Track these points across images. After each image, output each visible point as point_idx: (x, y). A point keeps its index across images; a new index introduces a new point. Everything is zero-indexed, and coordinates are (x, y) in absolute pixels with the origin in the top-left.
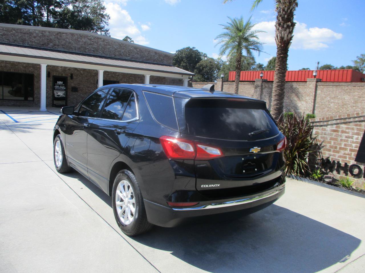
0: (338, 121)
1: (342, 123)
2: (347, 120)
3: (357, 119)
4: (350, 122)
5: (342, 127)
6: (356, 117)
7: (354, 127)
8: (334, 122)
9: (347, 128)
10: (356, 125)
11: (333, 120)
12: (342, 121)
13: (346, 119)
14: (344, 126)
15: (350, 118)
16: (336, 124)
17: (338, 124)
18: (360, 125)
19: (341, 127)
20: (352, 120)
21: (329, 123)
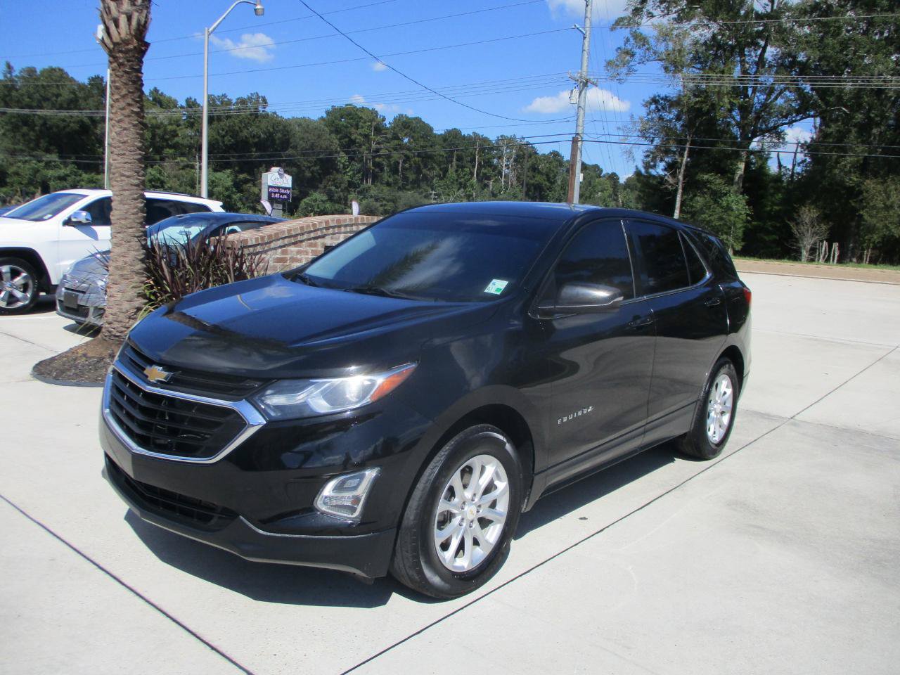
0: (286, 241)
1: (289, 245)
2: (299, 238)
3: (312, 235)
4: (301, 241)
5: (292, 251)
6: (311, 232)
7: (308, 248)
8: (280, 243)
9: (299, 252)
10: (310, 245)
11: (278, 240)
12: (293, 240)
13: (296, 235)
14: (293, 249)
15: (303, 234)
16: (281, 247)
17: (284, 246)
18: (315, 245)
19: (289, 252)
20: (305, 237)
21: (272, 245)
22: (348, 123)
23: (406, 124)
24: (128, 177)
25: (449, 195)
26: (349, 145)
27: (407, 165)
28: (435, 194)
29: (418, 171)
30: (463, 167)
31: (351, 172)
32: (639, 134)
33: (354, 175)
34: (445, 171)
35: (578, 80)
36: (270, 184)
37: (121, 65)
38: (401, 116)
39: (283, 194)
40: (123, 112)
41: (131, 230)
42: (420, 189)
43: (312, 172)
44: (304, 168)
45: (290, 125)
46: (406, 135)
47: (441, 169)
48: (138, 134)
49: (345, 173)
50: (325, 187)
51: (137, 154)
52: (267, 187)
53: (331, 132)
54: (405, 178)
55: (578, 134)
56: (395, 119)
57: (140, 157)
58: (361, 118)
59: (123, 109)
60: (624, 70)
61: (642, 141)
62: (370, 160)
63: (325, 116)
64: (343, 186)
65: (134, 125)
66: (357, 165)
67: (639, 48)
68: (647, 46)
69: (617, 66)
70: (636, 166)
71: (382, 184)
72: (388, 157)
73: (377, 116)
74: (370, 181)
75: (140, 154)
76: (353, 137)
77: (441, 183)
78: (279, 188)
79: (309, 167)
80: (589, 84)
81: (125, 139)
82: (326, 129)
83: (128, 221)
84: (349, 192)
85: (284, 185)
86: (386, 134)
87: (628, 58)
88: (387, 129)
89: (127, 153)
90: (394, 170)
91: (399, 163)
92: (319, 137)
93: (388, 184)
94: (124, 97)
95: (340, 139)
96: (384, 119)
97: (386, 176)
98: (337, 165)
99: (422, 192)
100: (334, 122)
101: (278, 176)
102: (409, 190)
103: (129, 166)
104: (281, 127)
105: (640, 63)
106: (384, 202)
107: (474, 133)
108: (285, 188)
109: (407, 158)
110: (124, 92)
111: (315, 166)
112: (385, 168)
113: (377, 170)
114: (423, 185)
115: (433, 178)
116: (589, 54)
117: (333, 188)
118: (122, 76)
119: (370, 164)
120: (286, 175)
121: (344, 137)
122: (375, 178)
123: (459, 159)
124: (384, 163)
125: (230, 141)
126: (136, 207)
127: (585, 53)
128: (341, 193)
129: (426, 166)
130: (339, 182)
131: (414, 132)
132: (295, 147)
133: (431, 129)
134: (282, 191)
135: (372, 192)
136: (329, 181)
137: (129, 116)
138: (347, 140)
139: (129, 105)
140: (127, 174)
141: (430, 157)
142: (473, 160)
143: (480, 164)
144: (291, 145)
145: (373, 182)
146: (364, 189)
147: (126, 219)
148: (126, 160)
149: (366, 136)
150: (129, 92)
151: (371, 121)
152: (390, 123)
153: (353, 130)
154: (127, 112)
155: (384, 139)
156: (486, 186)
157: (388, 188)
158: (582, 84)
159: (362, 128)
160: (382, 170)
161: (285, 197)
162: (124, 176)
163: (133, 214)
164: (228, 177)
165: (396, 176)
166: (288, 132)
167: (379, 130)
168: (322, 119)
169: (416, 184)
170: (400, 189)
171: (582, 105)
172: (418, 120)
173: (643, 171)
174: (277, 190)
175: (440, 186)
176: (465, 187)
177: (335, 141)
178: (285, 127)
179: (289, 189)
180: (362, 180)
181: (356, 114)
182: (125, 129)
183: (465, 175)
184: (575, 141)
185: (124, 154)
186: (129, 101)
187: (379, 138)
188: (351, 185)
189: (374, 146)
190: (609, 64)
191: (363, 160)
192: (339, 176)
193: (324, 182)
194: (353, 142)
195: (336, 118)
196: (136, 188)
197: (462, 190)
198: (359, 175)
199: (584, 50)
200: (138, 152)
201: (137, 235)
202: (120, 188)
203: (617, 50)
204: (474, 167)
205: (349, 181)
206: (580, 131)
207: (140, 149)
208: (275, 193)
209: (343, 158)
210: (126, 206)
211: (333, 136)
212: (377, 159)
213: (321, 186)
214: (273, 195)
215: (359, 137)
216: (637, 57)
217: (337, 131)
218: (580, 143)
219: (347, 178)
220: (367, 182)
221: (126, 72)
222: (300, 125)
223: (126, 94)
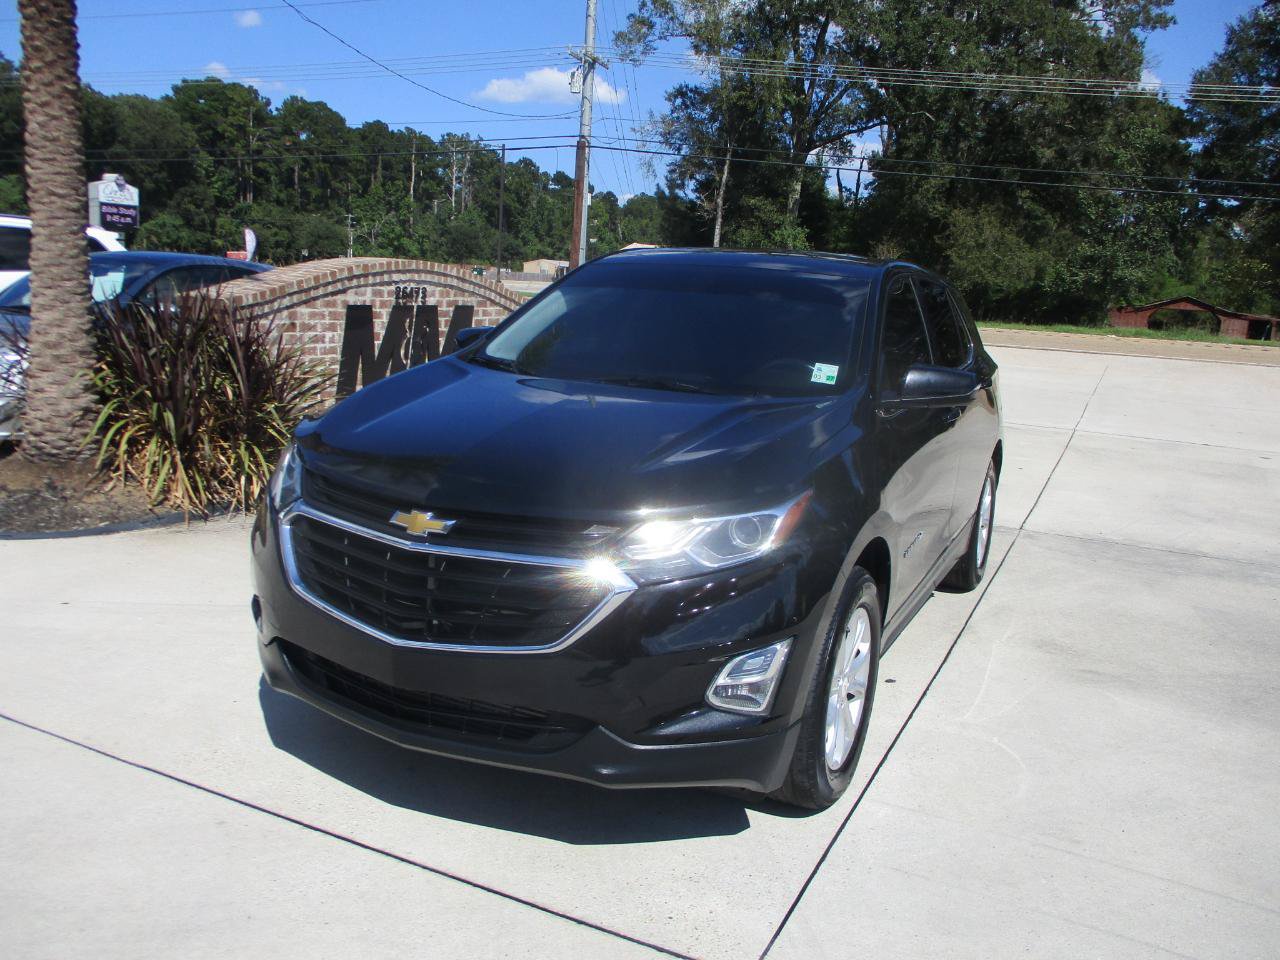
0: (295, 299)
1: (298, 304)
2: (313, 294)
3: (330, 289)
4: (315, 299)
5: (302, 315)
6: (329, 283)
7: (325, 309)
8: (286, 302)
9: (313, 316)
10: (328, 305)
11: (284, 297)
12: (304, 297)
13: (309, 289)
14: (304, 310)
15: (316, 288)
16: (287, 308)
17: (292, 306)
18: (333, 304)
19: (299, 315)
20: (321, 291)
21: (276, 305)
22: (212, 107)
23: (302, 112)
24: (61, 196)
25: (374, 221)
26: (213, 141)
27: (306, 174)
28: (352, 219)
29: (324, 183)
30: (393, 179)
31: (220, 183)
32: (661, 139)
33: (224, 187)
34: (366, 185)
35: (581, 59)
36: (103, 199)
37: (42, 11)
38: (294, 99)
39: (125, 216)
40: (49, 89)
41: (68, 284)
42: (329, 210)
43: (156, 181)
44: (142, 176)
45: (115, 105)
46: (303, 129)
47: (359, 181)
48: (75, 126)
49: (209, 184)
50: (179, 205)
51: (75, 160)
52: (98, 204)
53: (184, 120)
54: (305, 194)
55: (583, 137)
56: (285, 103)
57: (78, 164)
58: (232, 99)
59: (50, 84)
60: (639, 47)
61: (665, 149)
62: (248, 164)
63: (171, 93)
64: (208, 204)
65: (69, 113)
66: (229, 173)
67: (660, 16)
68: (671, 14)
69: (630, 40)
70: (658, 185)
71: (269, 201)
72: (278, 162)
73: (257, 98)
74: (250, 197)
75: (80, 160)
76: (220, 129)
77: (361, 202)
78: (117, 206)
79: (150, 174)
80: (597, 65)
81: (56, 134)
82: (176, 114)
83: (65, 268)
84: (217, 214)
85: (126, 203)
86: (272, 125)
87: (644, 30)
88: (274, 118)
89: (59, 157)
90: (288, 182)
91: (293, 171)
92: (164, 126)
93: (279, 202)
94: (50, 64)
95: (199, 131)
96: (268, 103)
97: (274, 190)
98: (196, 171)
99: (332, 215)
100: (187, 104)
101: (116, 188)
102: (312, 212)
103: (62, 179)
104: (100, 110)
105: (660, 38)
106: (275, 230)
107: (407, 128)
108: (128, 207)
109: (306, 165)
110: (50, 56)
111: (160, 172)
112: (273, 177)
113: (261, 180)
114: (333, 204)
115: (347, 194)
116: (595, 21)
117: (192, 207)
118: (47, 29)
119: (249, 171)
120: (128, 186)
121: (205, 129)
122: (258, 193)
123: (387, 166)
124: (271, 170)
125: (13, 128)
126: (76, 246)
127: (591, 21)
128: (206, 216)
129: (336, 176)
130: (201, 198)
131: (316, 124)
132: (125, 142)
133: (342, 121)
134: (123, 211)
135: (253, 214)
136: (184, 195)
137: (60, 97)
138: (210, 132)
139: (60, 78)
140: (61, 191)
141: (343, 162)
142: (408, 169)
143: (417, 175)
144: (120, 138)
145: (255, 198)
146: (241, 210)
147: (60, 265)
148: (59, 169)
149: (241, 128)
150: (59, 57)
151: (247, 104)
152: (277, 109)
153: (219, 117)
154: (56, 89)
155: (270, 134)
156: (429, 207)
157: (280, 209)
158: (587, 65)
159: (234, 114)
160: (268, 180)
161: (129, 220)
162: (54, 194)
163: (72, 257)
164: (14, 186)
165: (290, 190)
166: (112, 117)
167: (261, 117)
168: (167, 98)
169: (322, 204)
170: (297, 209)
171: (588, 95)
172: (322, 106)
173: (667, 192)
174: (115, 210)
175: (358, 207)
176: (397, 208)
177: (191, 135)
178: (106, 109)
179: (134, 208)
180: (237, 195)
181: (224, 93)
182: (54, 118)
183: (397, 190)
184: (581, 147)
185: (54, 159)
186: (60, 71)
187: (261, 131)
188: (221, 203)
189: (254, 144)
190: (619, 36)
191: (237, 164)
192: (200, 189)
193: (177, 196)
194: (220, 136)
195: (191, 98)
196: (73, 214)
197: (393, 213)
198: (233, 187)
199: (588, 16)
200: (77, 156)
201: (80, 291)
202: (49, 214)
203: (628, 18)
204: (410, 179)
205: (216, 197)
206: (586, 134)
207: (78, 151)
208: (112, 214)
209: (204, 160)
210: (61, 245)
211: (188, 125)
212: (260, 165)
213: (172, 203)
214: (109, 218)
215: (230, 129)
216: (657, 30)
217: (194, 119)
218: (587, 150)
219: (213, 192)
220: (245, 198)
221: (53, 24)
222: (132, 107)
223: (55, 61)
